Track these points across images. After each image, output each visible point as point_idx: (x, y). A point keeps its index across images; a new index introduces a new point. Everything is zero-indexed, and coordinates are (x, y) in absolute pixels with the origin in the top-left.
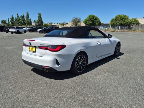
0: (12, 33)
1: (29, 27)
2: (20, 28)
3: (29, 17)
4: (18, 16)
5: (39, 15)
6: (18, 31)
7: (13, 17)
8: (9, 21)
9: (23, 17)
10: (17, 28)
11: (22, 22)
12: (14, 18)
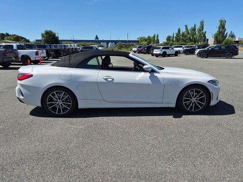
0: (157, 55)
1: (188, 47)
2: (168, 48)
3: (203, 28)
4: (187, 29)
5: (221, 24)
6: (165, 53)
7: (179, 30)
8: (173, 36)
9: (194, 29)
10: (163, 48)
11: (190, 38)
12: (181, 33)
